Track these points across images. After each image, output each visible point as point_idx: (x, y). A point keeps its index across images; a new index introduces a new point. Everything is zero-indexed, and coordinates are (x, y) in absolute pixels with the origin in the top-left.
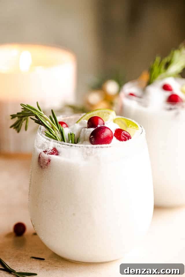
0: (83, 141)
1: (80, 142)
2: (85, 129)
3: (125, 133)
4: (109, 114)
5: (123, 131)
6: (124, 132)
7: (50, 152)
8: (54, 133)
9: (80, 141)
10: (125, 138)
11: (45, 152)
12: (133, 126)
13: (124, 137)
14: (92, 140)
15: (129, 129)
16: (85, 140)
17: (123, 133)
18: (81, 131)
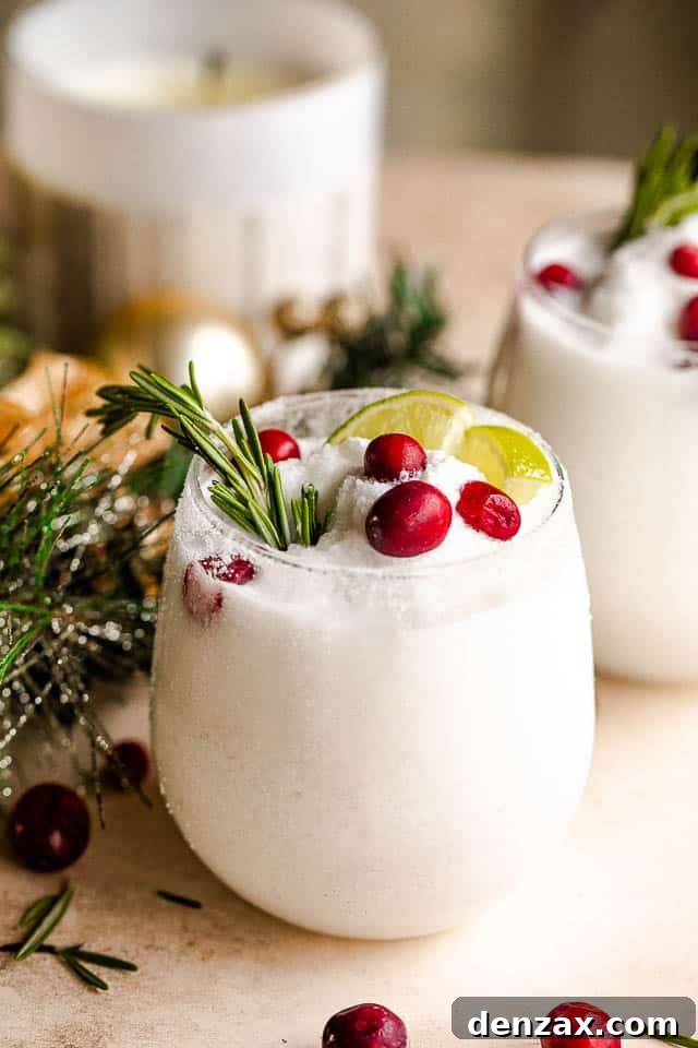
0: (346, 530)
1: (334, 531)
2: (354, 482)
3: (498, 503)
4: (449, 413)
5: (492, 496)
6: (493, 500)
7: (221, 572)
8: (246, 487)
9: (332, 527)
10: (496, 519)
11: (207, 564)
12: (530, 470)
13: (491, 516)
14: (375, 536)
15: (513, 480)
16: (351, 525)
17: (489, 501)
18: (340, 484)
